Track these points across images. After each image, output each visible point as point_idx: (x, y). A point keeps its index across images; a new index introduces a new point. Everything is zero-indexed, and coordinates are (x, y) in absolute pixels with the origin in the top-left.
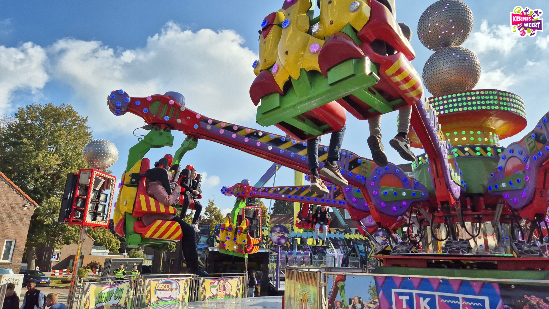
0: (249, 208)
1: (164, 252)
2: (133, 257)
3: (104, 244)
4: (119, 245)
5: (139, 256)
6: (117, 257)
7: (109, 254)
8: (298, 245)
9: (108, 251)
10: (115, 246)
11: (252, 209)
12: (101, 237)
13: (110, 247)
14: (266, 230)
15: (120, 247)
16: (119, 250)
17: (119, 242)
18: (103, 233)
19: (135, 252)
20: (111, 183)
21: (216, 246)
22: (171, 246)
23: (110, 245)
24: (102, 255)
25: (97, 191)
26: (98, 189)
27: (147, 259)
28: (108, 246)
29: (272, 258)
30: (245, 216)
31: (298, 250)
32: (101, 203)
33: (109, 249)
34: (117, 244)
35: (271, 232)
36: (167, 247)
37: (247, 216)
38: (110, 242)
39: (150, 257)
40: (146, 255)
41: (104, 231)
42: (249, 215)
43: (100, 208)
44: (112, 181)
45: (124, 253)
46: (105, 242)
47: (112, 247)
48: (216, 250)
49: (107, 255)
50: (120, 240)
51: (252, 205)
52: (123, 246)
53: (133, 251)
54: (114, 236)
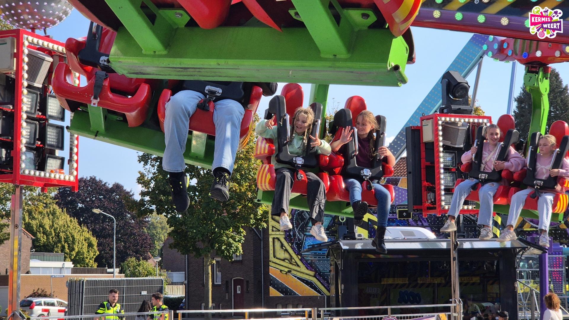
0: (453, 119)
1: (214, 262)
2: (133, 275)
3: (57, 247)
4: (95, 247)
5: (149, 274)
6: (95, 277)
7: (74, 271)
9: (69, 264)
10: (85, 250)
11: (461, 121)
12: (48, 228)
13: (74, 253)
15: (98, 253)
17: (94, 241)
18: (51, 216)
19: (139, 265)
21: (360, 235)
22: (230, 245)
23: (73, 249)
24: (58, 275)
27: (170, 280)
28: (67, 250)
30: (441, 144)
32: (51, 121)
33: (70, 257)
34: (90, 245)
36: (220, 247)
37: (449, 143)
38: (71, 242)
39: (179, 276)
40: (167, 271)
41: (54, 214)
43: (51, 136)
45: (111, 267)
46: (60, 241)
48: (359, 246)
49: (68, 274)
50: (95, 233)
51: (459, 112)
52: (104, 250)
53: (132, 260)
54: (80, 224)
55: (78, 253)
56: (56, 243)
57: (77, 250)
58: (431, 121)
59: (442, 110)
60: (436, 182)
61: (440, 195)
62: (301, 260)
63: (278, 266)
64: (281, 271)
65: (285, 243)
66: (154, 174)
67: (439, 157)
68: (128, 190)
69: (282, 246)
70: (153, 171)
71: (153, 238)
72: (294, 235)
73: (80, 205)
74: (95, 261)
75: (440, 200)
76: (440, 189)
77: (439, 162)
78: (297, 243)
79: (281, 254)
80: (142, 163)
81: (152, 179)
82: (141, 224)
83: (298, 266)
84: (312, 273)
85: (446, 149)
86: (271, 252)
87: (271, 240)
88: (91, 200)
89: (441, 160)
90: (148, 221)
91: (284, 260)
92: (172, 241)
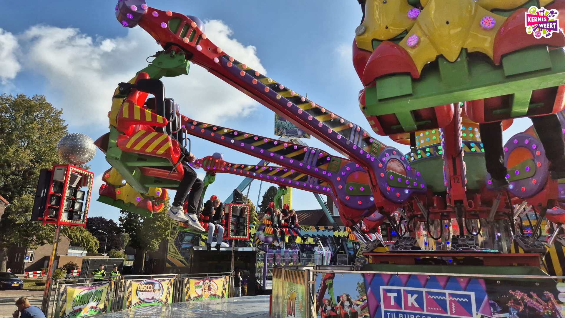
0: (236, 206)
1: (146, 252)
2: (113, 257)
3: (81, 244)
4: (98, 245)
5: (119, 256)
6: (97, 257)
7: (87, 255)
8: (286, 243)
9: (86, 252)
10: (93, 246)
11: (239, 206)
12: (78, 237)
13: (88, 247)
14: (254, 228)
15: (99, 247)
16: (98, 250)
17: (98, 242)
18: (80, 232)
19: (116, 253)
20: (89, 180)
21: (201, 245)
22: (153, 245)
23: (89, 245)
24: (80, 256)
25: (73, 188)
26: (74, 186)
27: (128, 259)
28: (86, 246)
29: (260, 257)
30: (231, 214)
31: (285, 249)
32: (78, 201)
33: (87, 249)
34: (96, 244)
35: (258, 230)
36: (150, 246)
37: (234, 214)
38: (88, 242)
39: (131, 257)
40: (127, 255)
41: (82, 231)
42: (236, 213)
43: (77, 206)
44: (89, 177)
45: (103, 253)
46: (83, 242)
47: (91, 246)
48: (201, 249)
49: (84, 255)
50: (99, 239)
51: (238, 203)
52: (102, 246)
53: (113, 251)
54: (93, 235)
55: (90, 247)
56: (81, 243)
57: (90, 245)
58: (228, 206)
59: (232, 202)
60: (229, 227)
61: (229, 232)
62: (180, 253)
63: (170, 255)
64: (172, 257)
65: (174, 246)
66: (126, 217)
67: (230, 219)
68: (115, 222)
69: (173, 247)
70: (126, 216)
71: (123, 241)
72: (178, 243)
73: (94, 228)
74: (97, 250)
75: (229, 234)
76: (230, 230)
77: (230, 220)
78: (179, 246)
79: (172, 250)
80: (122, 213)
81: (125, 219)
82: (119, 236)
83: (178, 255)
84: (184, 258)
85: (233, 216)
86: (169, 249)
87: (169, 244)
88: (99, 226)
89: (231, 220)
90: (122, 235)
91: (173, 252)
92: (130, 243)
